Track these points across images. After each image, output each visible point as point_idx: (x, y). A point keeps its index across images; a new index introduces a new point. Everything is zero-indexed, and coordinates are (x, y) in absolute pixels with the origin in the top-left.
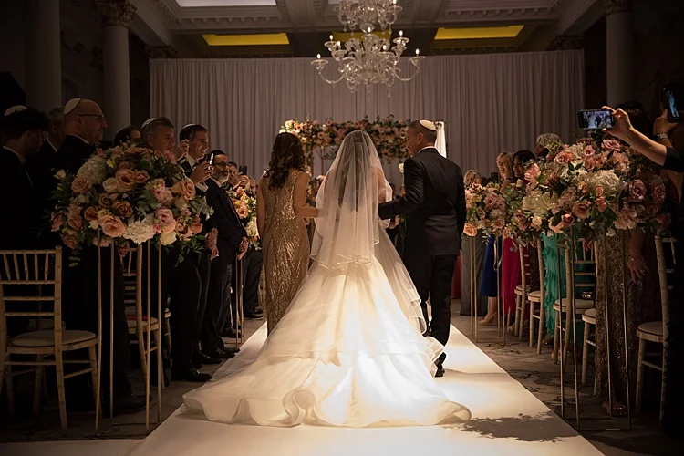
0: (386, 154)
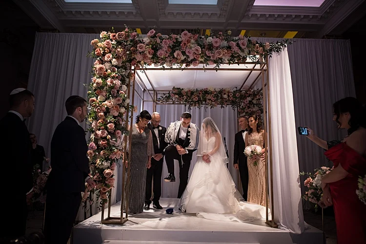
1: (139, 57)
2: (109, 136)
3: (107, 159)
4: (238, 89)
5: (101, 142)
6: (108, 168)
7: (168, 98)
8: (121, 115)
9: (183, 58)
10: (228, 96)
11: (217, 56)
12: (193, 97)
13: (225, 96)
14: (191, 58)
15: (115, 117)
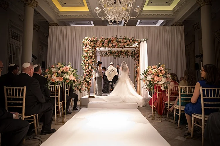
0: (123, 55)
1: (97, 45)
2: (90, 71)
3: (89, 78)
4: (134, 50)
5: (87, 73)
6: (90, 81)
7: (106, 54)
8: (92, 64)
9: (112, 45)
10: (130, 53)
11: (123, 45)
12: (116, 54)
13: (129, 53)
14: (114, 45)
15: (91, 65)
